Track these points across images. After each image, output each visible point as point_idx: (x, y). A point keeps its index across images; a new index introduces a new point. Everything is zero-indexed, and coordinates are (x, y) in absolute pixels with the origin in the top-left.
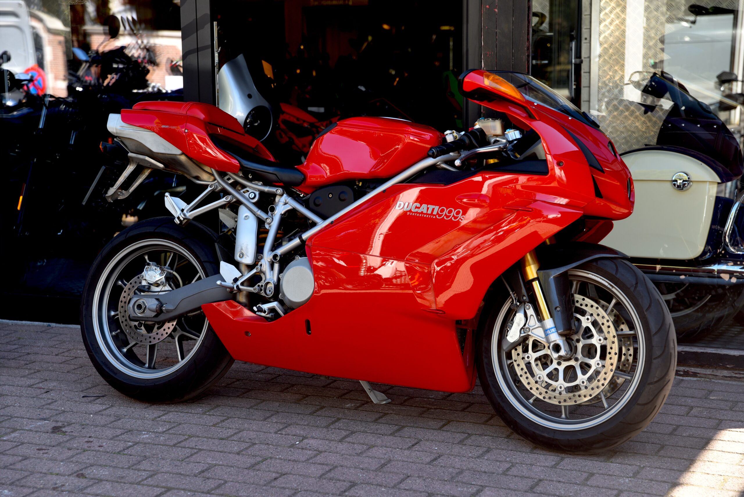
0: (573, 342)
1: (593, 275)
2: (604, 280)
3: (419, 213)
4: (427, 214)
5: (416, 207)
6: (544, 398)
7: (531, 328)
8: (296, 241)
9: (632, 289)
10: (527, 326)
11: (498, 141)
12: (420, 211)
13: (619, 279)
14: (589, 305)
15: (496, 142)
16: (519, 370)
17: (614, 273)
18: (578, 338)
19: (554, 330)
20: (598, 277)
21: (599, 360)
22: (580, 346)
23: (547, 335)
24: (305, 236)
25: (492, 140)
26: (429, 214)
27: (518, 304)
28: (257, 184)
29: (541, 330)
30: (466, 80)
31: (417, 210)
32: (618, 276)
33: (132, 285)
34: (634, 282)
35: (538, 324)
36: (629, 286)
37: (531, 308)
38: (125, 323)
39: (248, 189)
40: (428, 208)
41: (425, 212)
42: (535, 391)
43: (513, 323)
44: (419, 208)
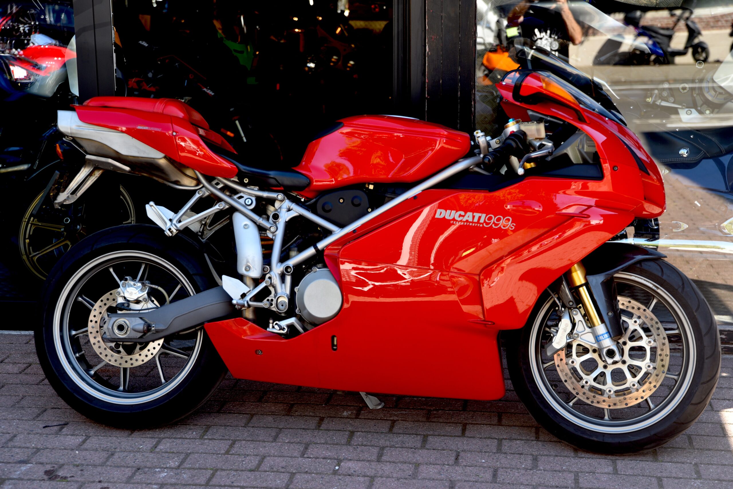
0: (619, 344)
1: (636, 277)
2: (649, 282)
3: (464, 222)
4: (472, 222)
5: (460, 216)
6: (592, 402)
7: (580, 334)
8: (310, 251)
9: (680, 290)
10: (575, 332)
11: (544, 145)
12: (465, 219)
13: (665, 281)
14: (636, 308)
15: (542, 146)
16: (563, 376)
17: (660, 274)
18: (624, 340)
19: (606, 336)
20: (642, 279)
21: (649, 362)
22: (627, 348)
23: (600, 340)
24: (321, 245)
25: (538, 144)
26: (475, 223)
27: (563, 309)
28: (253, 190)
29: (591, 335)
30: (524, 84)
31: (461, 218)
32: (664, 277)
33: (104, 302)
34: (681, 284)
35: (588, 330)
36: (676, 288)
37: (579, 314)
38: (97, 345)
39: (242, 194)
40: (474, 217)
41: (470, 219)
42: (582, 396)
43: (558, 329)
44: (463, 216)
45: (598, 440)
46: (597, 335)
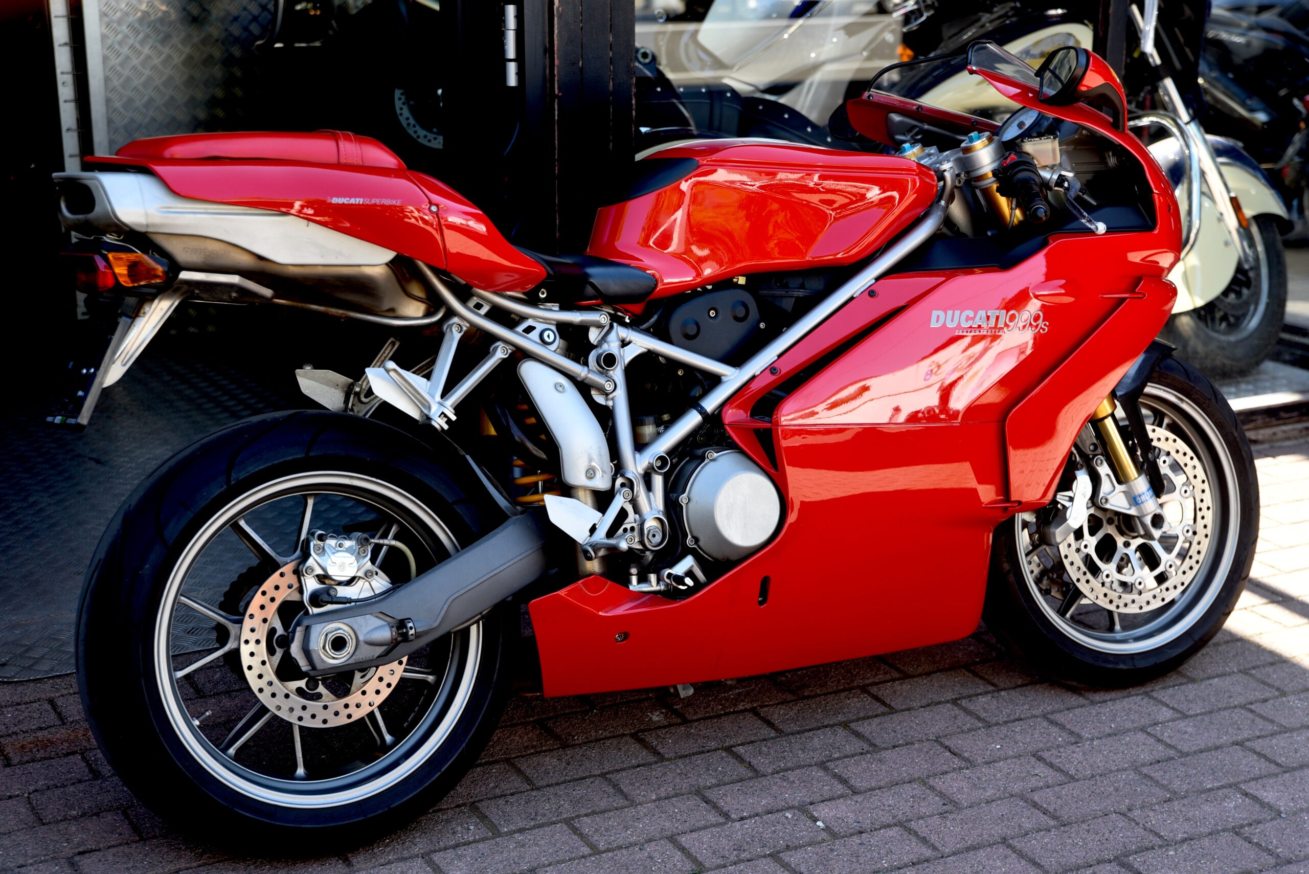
1: (1153, 387)
2: (1170, 393)
7: (1108, 497)
8: (691, 420)
10: (1099, 494)
19: (1148, 494)
23: (1142, 502)
24: (710, 404)
25: (1052, 176)
27: (1081, 460)
28: (551, 310)
29: (1124, 495)
35: (1119, 488)
37: (1105, 463)
39: (530, 322)
43: (1072, 496)
46: (1136, 493)
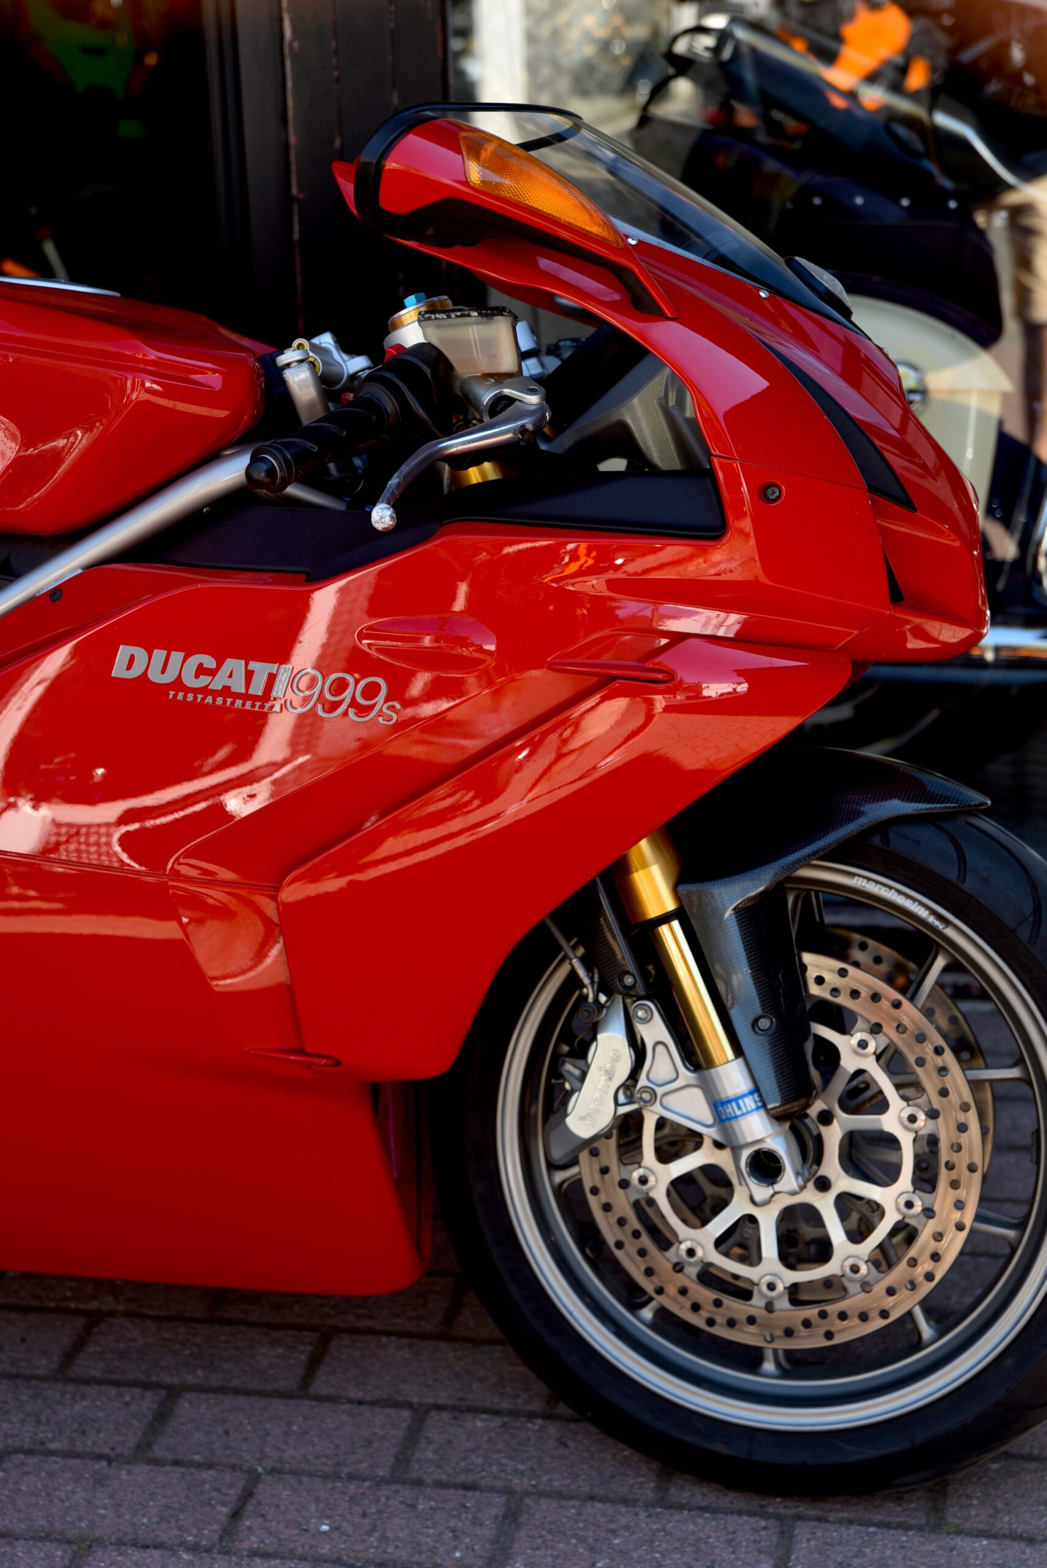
0: (807, 1121)
1: (869, 879)
2: (914, 900)
3: (215, 694)
4: (245, 697)
5: (201, 671)
6: (711, 1322)
7: (660, 1091)
9: (1024, 933)
10: (643, 1082)
11: (511, 400)
12: (217, 684)
13: (971, 897)
14: (865, 993)
15: (502, 403)
16: (610, 1226)
17: (952, 874)
18: (825, 1107)
19: (750, 1103)
20: (890, 888)
21: (911, 1189)
22: (833, 1136)
23: (729, 1119)
25: (486, 397)
26: (254, 698)
27: (603, 998)
29: (697, 1095)
30: (391, 165)
31: (204, 681)
32: (970, 885)
34: (1028, 908)
35: (687, 1076)
36: (1012, 924)
37: (657, 1017)
40: (249, 675)
41: (238, 686)
42: (674, 1300)
43: (584, 1068)
44: (213, 673)
45: (733, 1453)
46: (717, 1098)
